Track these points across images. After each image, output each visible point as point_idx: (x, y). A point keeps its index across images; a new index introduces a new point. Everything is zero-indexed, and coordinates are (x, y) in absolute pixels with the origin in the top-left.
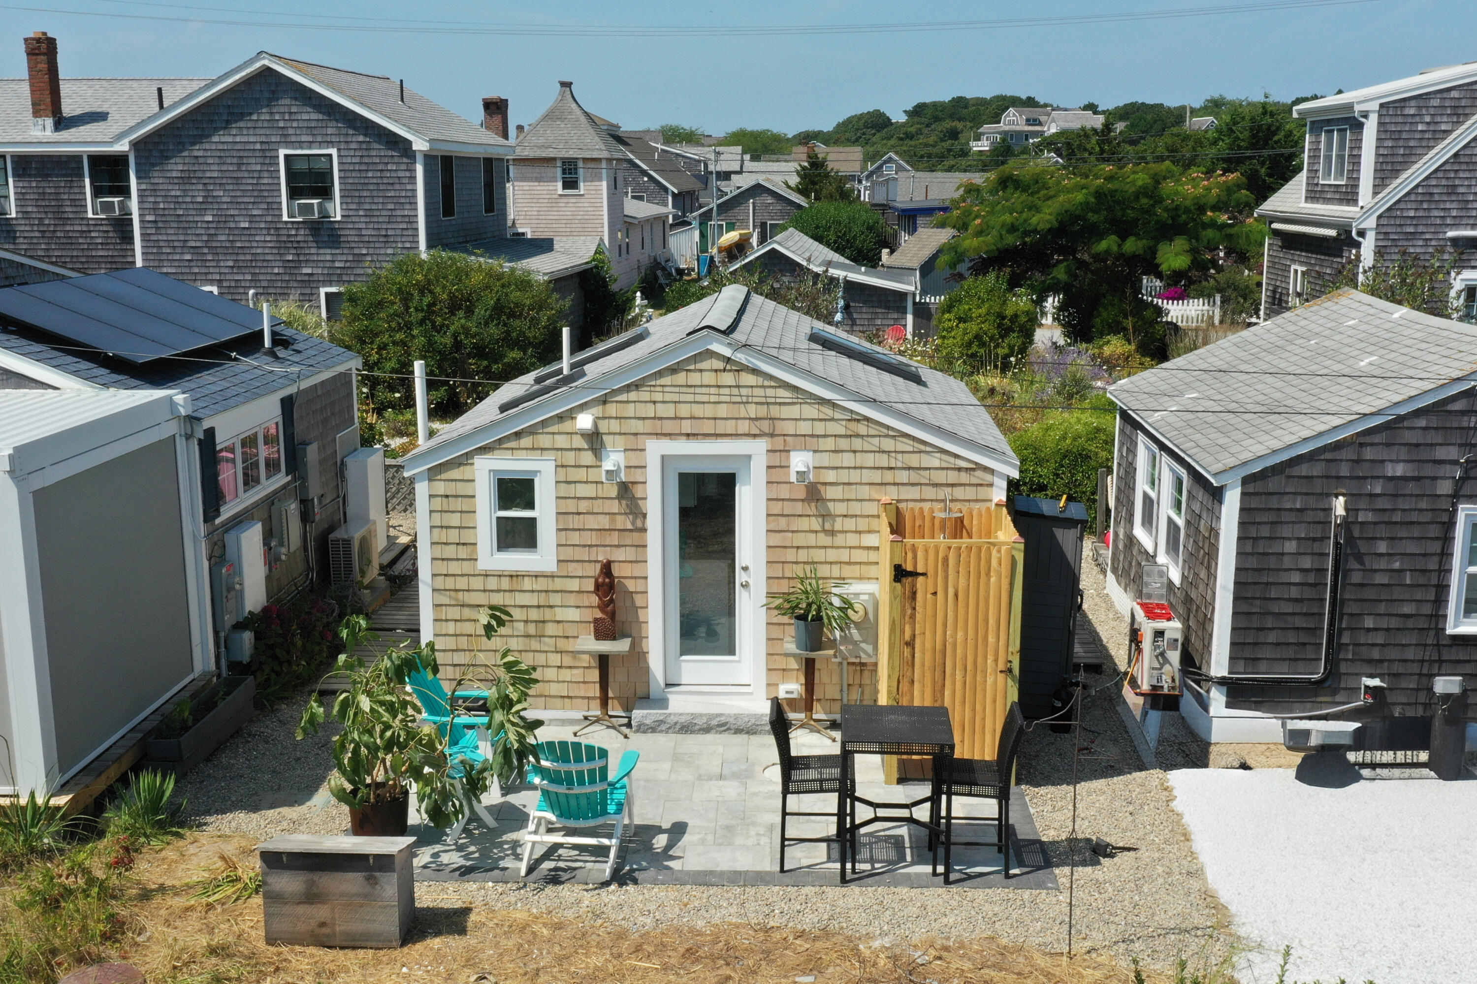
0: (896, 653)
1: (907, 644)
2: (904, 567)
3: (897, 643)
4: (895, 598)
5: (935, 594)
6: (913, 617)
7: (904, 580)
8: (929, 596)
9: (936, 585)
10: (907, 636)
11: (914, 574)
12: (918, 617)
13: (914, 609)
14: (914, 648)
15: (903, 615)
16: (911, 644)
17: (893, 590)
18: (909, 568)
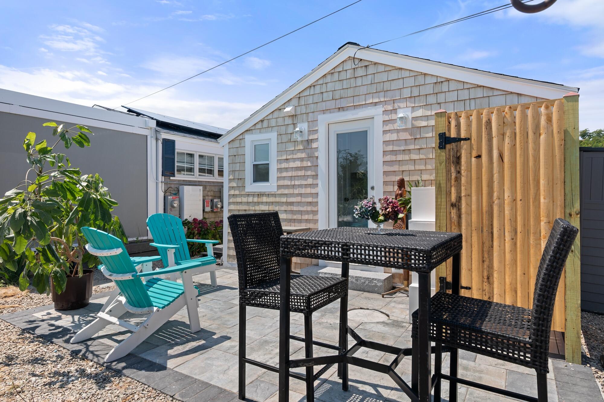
0: (443, 214)
1: (453, 205)
2: (447, 135)
3: (444, 203)
4: (441, 164)
5: (479, 157)
6: (458, 179)
7: (448, 146)
8: (473, 159)
9: (479, 148)
10: (453, 198)
11: (458, 140)
12: (463, 180)
13: (459, 172)
14: (459, 210)
15: (449, 179)
16: (456, 205)
17: (438, 156)
18: (453, 135)
